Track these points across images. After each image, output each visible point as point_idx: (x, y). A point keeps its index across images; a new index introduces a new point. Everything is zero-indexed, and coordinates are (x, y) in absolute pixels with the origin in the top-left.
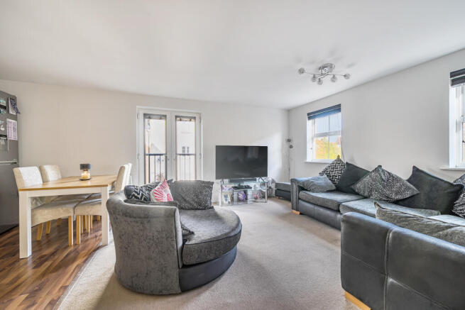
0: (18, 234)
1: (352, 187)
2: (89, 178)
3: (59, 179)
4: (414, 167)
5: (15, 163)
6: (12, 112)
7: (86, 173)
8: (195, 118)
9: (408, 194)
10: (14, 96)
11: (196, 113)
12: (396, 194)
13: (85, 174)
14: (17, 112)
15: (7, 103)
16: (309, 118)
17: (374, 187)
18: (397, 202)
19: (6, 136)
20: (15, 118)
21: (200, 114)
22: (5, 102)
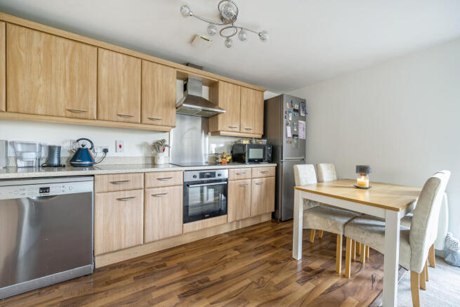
0: (292, 227)
2: (368, 186)
3: (334, 181)
5: (303, 159)
6: (302, 114)
7: (363, 177)
10: (305, 100)
13: (363, 180)
14: (306, 113)
15: (299, 107)
19: (297, 136)
20: (304, 119)
22: (298, 106)
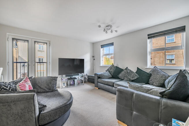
1: (118, 76)
4: (138, 68)
8: (46, 43)
9: (136, 78)
12: (132, 78)
16: (102, 47)
17: (125, 75)
21: (50, 42)
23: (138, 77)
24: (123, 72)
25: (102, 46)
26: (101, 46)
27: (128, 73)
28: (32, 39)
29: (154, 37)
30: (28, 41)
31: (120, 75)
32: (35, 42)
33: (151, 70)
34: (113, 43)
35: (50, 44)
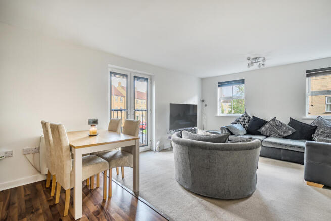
1: (259, 131)
4: (290, 118)
8: (147, 79)
9: (290, 133)
11: (149, 76)
12: (284, 133)
13: (93, 129)
16: (219, 86)
17: (272, 129)
18: (285, 137)
21: (151, 76)
23: (294, 131)
24: (267, 125)
25: (221, 85)
26: (219, 83)
27: (277, 126)
28: (131, 72)
29: (316, 75)
30: (127, 76)
31: (263, 129)
32: (135, 77)
33: (313, 121)
34: (244, 80)
35: (151, 80)
